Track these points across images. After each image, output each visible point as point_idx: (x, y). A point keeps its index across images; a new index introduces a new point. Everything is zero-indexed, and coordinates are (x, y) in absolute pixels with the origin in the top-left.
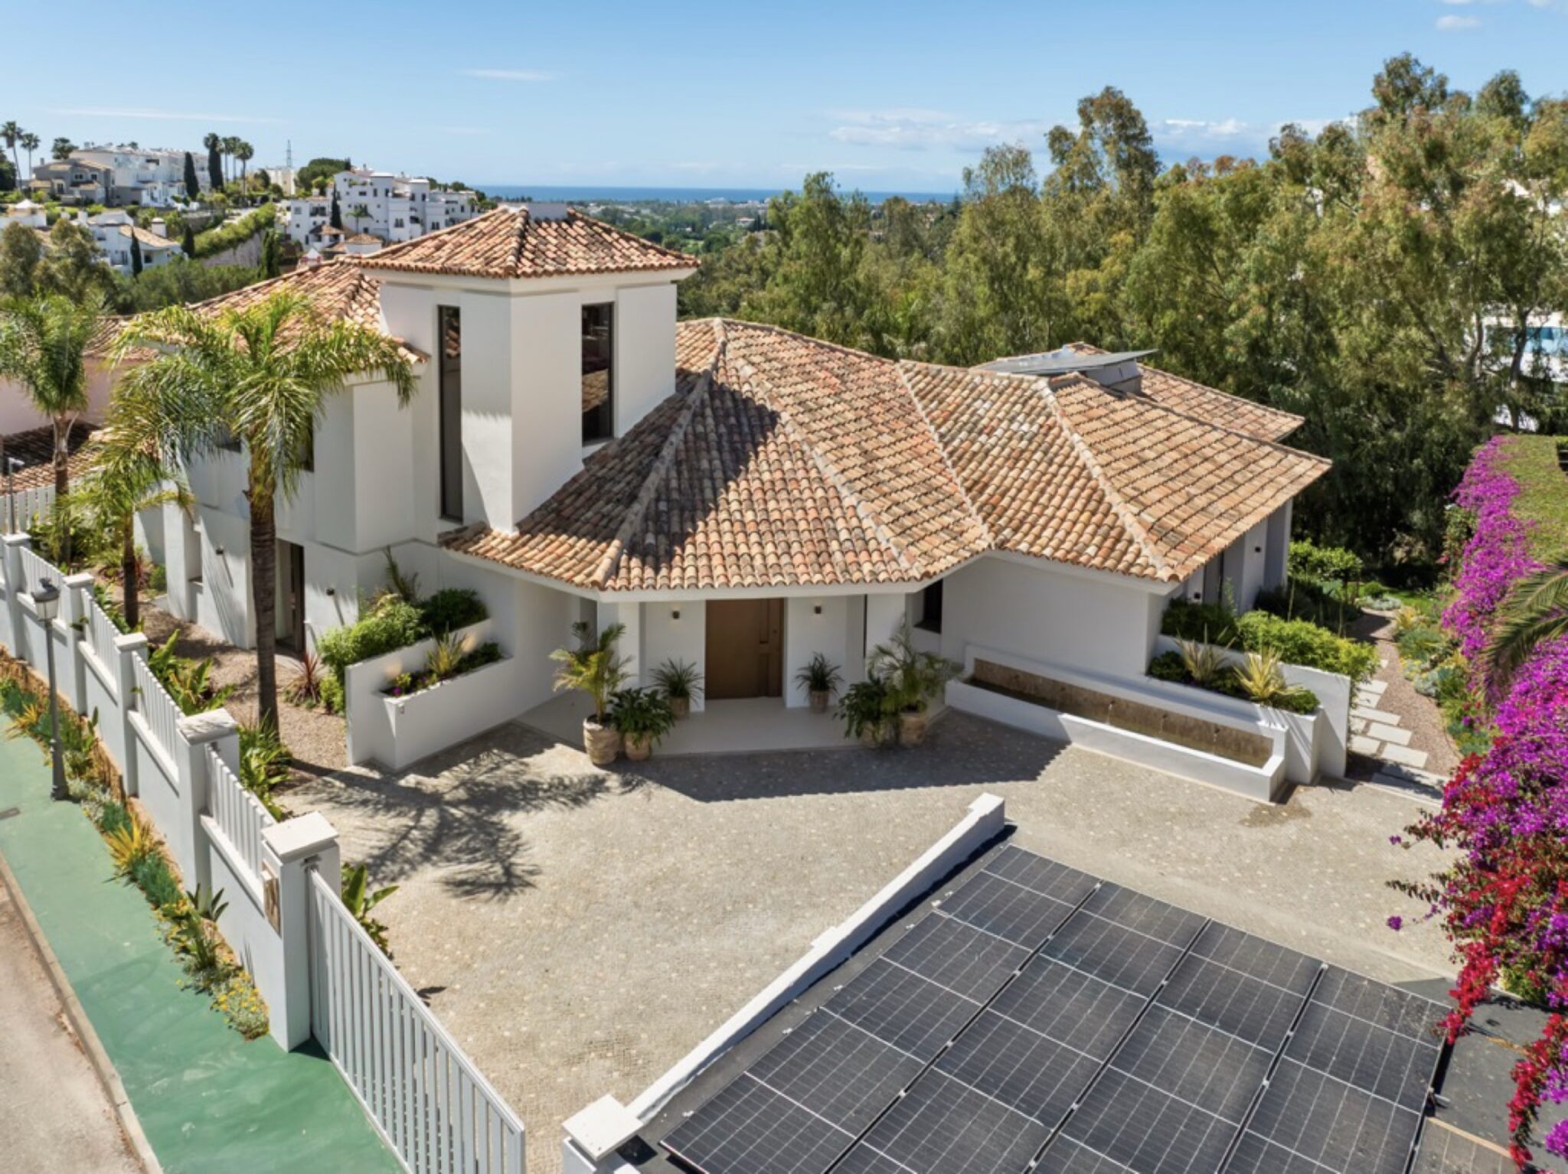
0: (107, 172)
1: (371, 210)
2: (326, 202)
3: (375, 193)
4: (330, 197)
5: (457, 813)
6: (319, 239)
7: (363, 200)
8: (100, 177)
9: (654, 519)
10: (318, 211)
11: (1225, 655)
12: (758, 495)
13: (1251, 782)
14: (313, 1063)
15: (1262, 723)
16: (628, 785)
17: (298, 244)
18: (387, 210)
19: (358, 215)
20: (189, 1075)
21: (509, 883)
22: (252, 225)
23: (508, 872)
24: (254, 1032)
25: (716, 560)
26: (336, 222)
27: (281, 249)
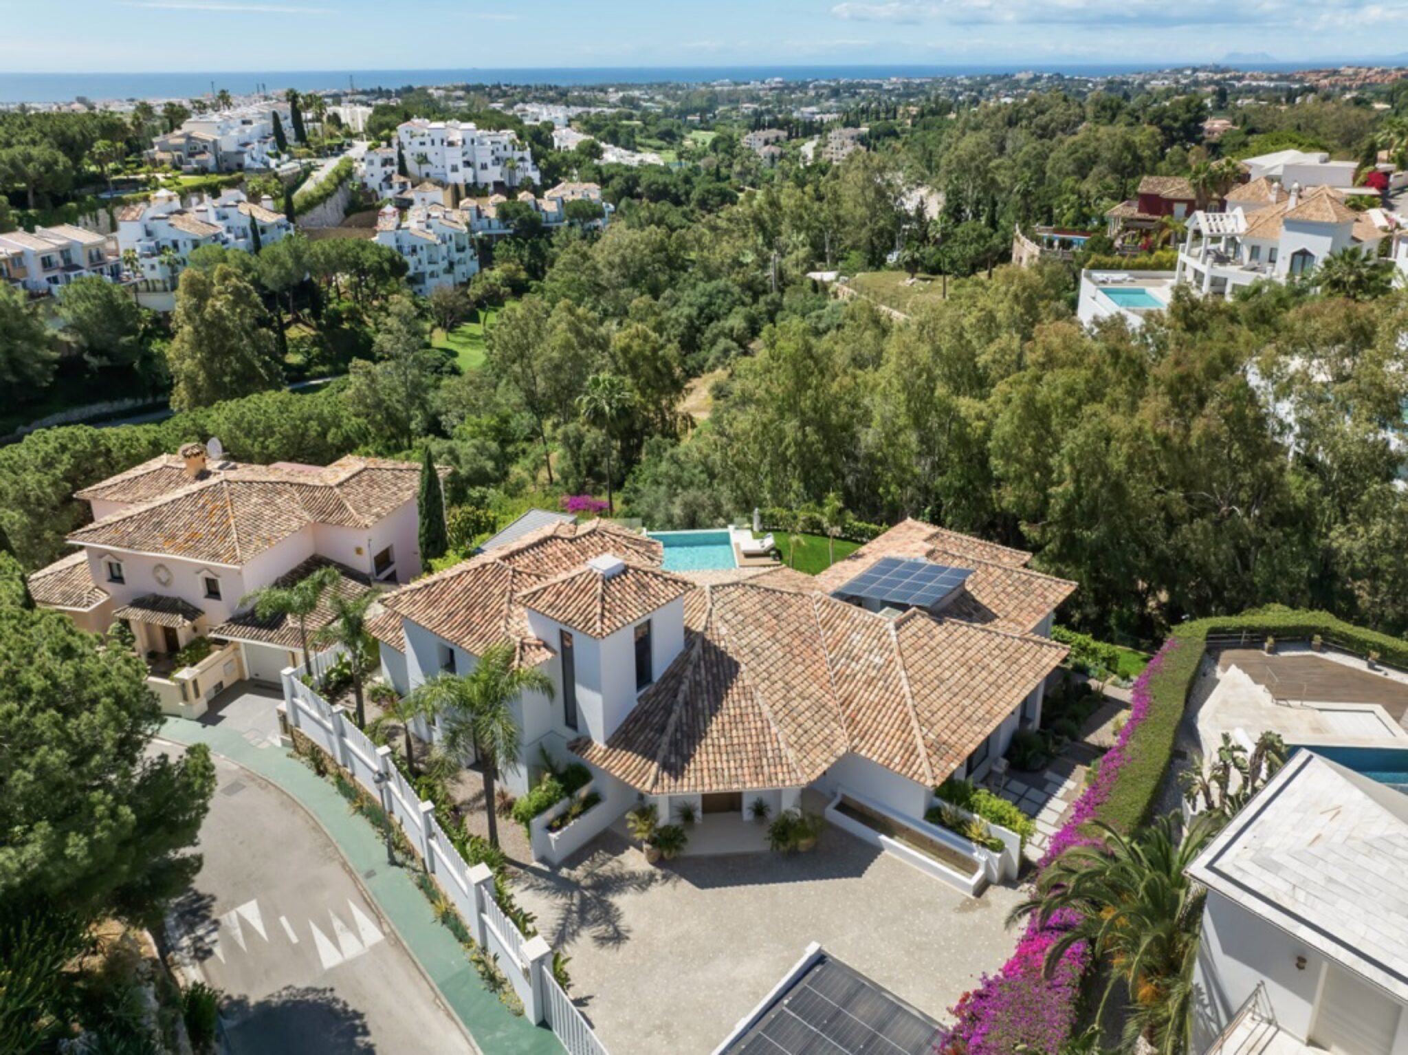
0: (215, 142)
1: (431, 157)
2: (392, 153)
3: (433, 142)
4: (396, 148)
5: (587, 894)
6: (391, 187)
7: (423, 149)
8: (210, 147)
9: (675, 745)
10: (387, 162)
11: (963, 813)
12: (727, 727)
13: (964, 885)
14: (546, 1031)
15: (976, 854)
16: (666, 878)
17: (374, 191)
18: (444, 158)
19: (420, 163)
20: (499, 1034)
21: (618, 937)
22: (335, 180)
23: (616, 930)
24: (520, 1014)
25: (705, 773)
26: (403, 171)
27: (361, 198)
